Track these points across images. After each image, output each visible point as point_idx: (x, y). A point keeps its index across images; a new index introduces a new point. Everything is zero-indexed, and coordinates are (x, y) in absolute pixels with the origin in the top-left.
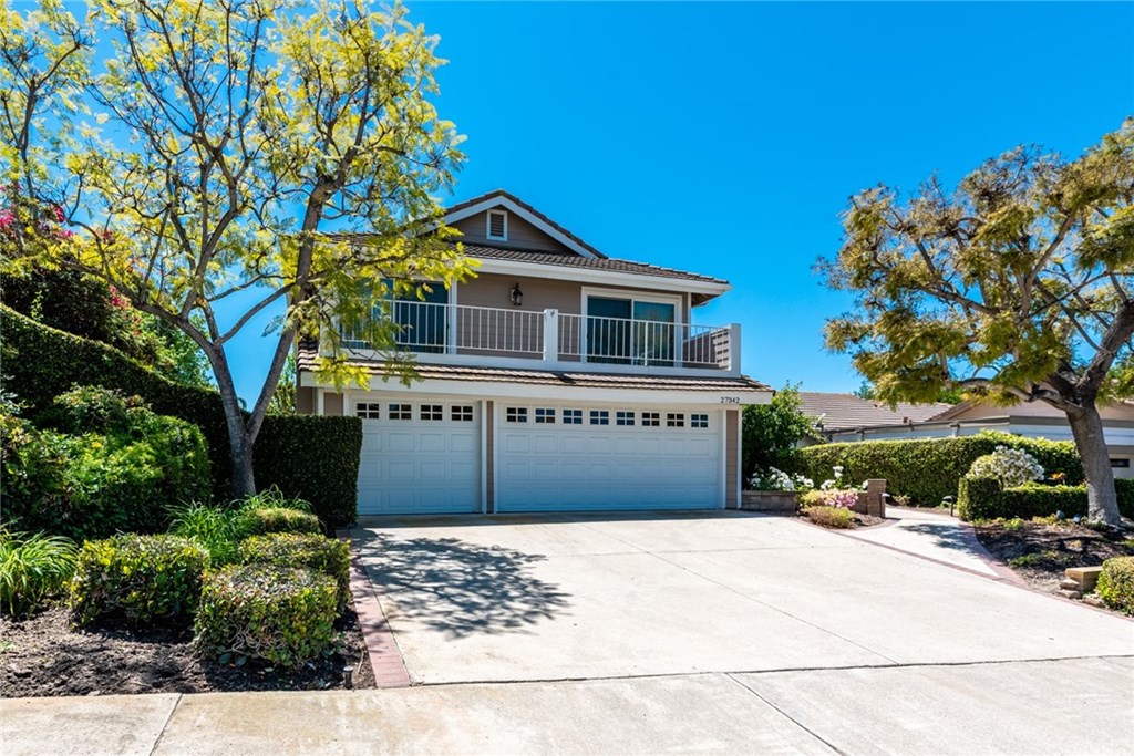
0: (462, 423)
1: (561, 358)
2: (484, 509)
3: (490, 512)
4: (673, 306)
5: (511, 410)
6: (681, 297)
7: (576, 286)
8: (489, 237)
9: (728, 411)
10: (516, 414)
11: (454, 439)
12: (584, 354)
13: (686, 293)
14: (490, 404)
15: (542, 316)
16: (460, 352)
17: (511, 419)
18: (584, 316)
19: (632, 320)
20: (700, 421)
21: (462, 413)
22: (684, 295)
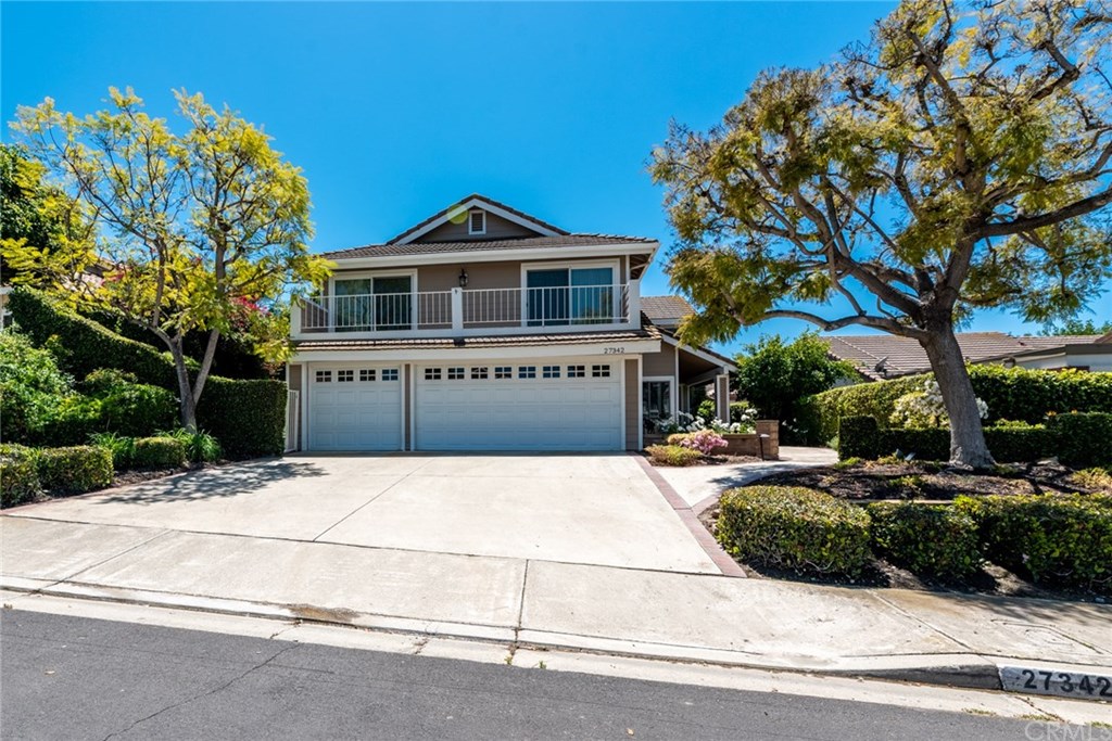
0: (390, 382)
1: (465, 326)
2: (403, 448)
3: (408, 449)
4: (611, 269)
5: (428, 371)
6: (618, 260)
7: (516, 265)
8: (471, 233)
9: (627, 361)
10: (433, 374)
11: (385, 395)
12: (524, 320)
13: (625, 256)
14: (408, 367)
15: (450, 295)
16: (420, 327)
17: (428, 377)
18: (524, 288)
19: (570, 287)
20: (602, 371)
21: (388, 375)
22: (622, 258)
